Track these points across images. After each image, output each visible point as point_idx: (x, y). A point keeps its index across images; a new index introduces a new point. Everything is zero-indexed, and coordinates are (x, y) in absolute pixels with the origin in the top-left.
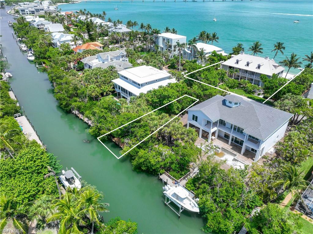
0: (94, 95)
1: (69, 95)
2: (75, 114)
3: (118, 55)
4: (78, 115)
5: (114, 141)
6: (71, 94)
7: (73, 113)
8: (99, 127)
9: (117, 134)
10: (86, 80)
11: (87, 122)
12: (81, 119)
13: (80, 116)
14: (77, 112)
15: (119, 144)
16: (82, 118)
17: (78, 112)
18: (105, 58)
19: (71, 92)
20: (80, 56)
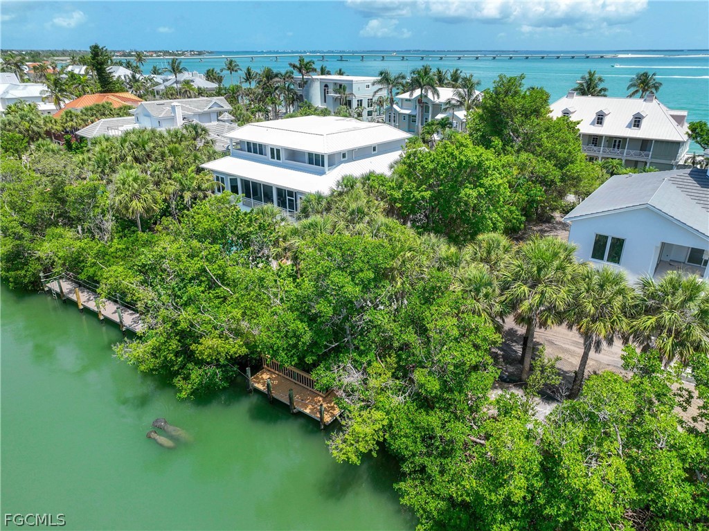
0: (141, 210)
1: (28, 221)
2: (60, 295)
3: (206, 109)
4: (73, 297)
5: (260, 387)
6: (39, 216)
7: (50, 291)
8: (183, 325)
9: (295, 346)
10: (102, 164)
11: (116, 318)
12: (86, 311)
13: (83, 298)
14: (66, 286)
15: (291, 399)
16: (92, 305)
17: (69, 287)
18: (163, 113)
19: (35, 208)
20: (72, 120)
